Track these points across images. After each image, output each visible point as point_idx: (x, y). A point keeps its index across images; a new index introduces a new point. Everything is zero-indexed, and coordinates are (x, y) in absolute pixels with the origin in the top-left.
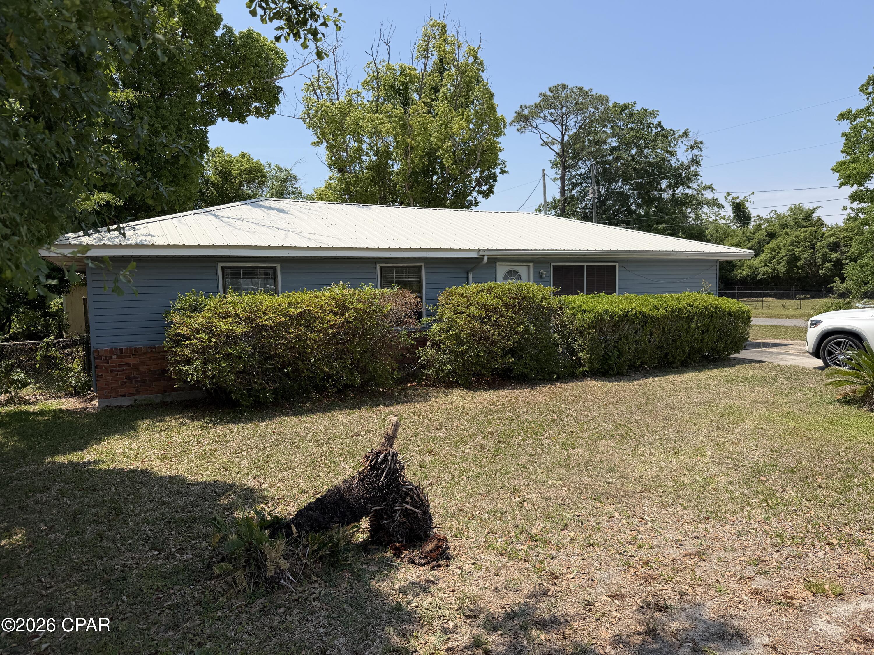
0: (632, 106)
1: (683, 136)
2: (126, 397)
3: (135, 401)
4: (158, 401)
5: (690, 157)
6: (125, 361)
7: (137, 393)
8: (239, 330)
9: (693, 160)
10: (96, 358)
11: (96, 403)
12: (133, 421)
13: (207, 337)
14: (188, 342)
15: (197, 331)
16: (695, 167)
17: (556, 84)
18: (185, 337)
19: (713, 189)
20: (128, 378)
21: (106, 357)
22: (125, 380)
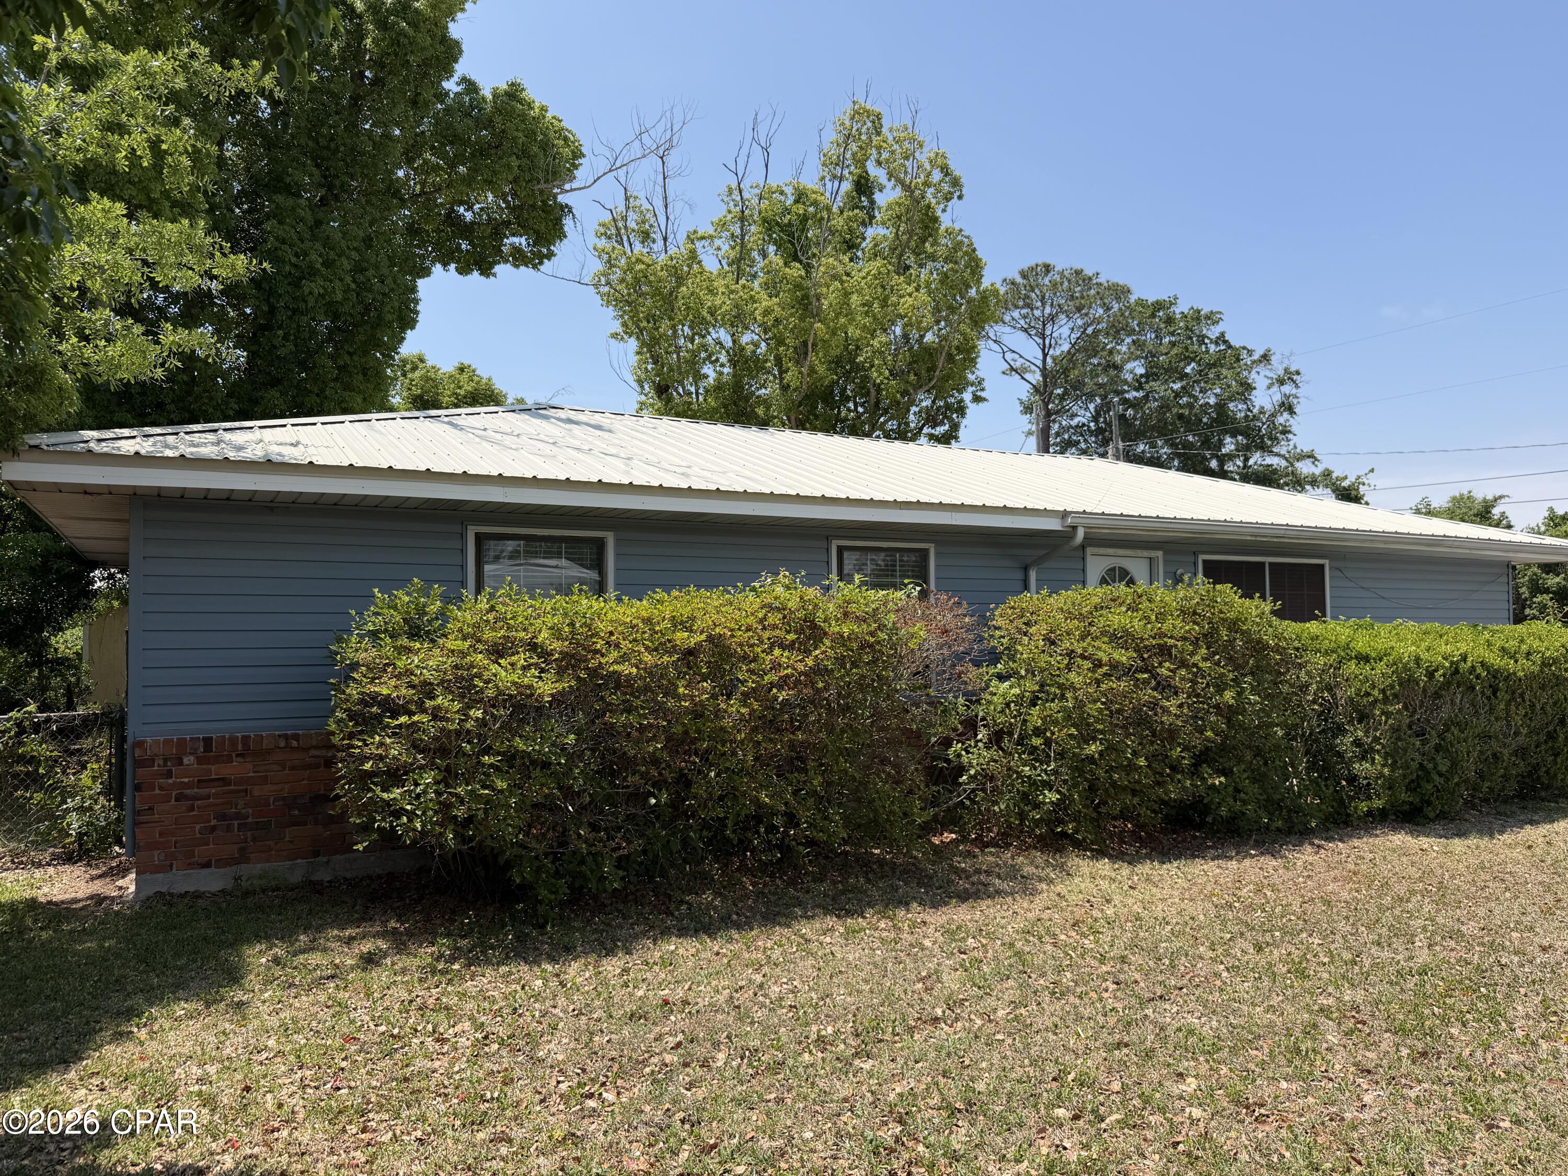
0: (1171, 304)
1: (1260, 361)
2: (213, 869)
3: (237, 879)
4: (296, 878)
5: (1277, 398)
6: (216, 771)
7: (242, 858)
8: (547, 688)
9: (1283, 403)
10: (138, 763)
11: (129, 883)
12: (231, 945)
13: (457, 706)
14: (403, 719)
15: (427, 690)
16: (1286, 415)
17: (1033, 264)
18: (392, 708)
19: (1316, 459)
20: (222, 817)
21: (165, 760)
22: (214, 822)
